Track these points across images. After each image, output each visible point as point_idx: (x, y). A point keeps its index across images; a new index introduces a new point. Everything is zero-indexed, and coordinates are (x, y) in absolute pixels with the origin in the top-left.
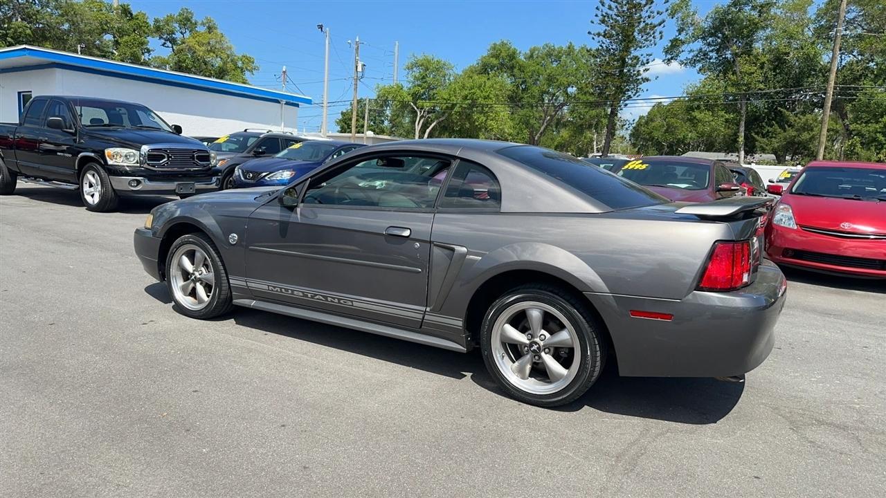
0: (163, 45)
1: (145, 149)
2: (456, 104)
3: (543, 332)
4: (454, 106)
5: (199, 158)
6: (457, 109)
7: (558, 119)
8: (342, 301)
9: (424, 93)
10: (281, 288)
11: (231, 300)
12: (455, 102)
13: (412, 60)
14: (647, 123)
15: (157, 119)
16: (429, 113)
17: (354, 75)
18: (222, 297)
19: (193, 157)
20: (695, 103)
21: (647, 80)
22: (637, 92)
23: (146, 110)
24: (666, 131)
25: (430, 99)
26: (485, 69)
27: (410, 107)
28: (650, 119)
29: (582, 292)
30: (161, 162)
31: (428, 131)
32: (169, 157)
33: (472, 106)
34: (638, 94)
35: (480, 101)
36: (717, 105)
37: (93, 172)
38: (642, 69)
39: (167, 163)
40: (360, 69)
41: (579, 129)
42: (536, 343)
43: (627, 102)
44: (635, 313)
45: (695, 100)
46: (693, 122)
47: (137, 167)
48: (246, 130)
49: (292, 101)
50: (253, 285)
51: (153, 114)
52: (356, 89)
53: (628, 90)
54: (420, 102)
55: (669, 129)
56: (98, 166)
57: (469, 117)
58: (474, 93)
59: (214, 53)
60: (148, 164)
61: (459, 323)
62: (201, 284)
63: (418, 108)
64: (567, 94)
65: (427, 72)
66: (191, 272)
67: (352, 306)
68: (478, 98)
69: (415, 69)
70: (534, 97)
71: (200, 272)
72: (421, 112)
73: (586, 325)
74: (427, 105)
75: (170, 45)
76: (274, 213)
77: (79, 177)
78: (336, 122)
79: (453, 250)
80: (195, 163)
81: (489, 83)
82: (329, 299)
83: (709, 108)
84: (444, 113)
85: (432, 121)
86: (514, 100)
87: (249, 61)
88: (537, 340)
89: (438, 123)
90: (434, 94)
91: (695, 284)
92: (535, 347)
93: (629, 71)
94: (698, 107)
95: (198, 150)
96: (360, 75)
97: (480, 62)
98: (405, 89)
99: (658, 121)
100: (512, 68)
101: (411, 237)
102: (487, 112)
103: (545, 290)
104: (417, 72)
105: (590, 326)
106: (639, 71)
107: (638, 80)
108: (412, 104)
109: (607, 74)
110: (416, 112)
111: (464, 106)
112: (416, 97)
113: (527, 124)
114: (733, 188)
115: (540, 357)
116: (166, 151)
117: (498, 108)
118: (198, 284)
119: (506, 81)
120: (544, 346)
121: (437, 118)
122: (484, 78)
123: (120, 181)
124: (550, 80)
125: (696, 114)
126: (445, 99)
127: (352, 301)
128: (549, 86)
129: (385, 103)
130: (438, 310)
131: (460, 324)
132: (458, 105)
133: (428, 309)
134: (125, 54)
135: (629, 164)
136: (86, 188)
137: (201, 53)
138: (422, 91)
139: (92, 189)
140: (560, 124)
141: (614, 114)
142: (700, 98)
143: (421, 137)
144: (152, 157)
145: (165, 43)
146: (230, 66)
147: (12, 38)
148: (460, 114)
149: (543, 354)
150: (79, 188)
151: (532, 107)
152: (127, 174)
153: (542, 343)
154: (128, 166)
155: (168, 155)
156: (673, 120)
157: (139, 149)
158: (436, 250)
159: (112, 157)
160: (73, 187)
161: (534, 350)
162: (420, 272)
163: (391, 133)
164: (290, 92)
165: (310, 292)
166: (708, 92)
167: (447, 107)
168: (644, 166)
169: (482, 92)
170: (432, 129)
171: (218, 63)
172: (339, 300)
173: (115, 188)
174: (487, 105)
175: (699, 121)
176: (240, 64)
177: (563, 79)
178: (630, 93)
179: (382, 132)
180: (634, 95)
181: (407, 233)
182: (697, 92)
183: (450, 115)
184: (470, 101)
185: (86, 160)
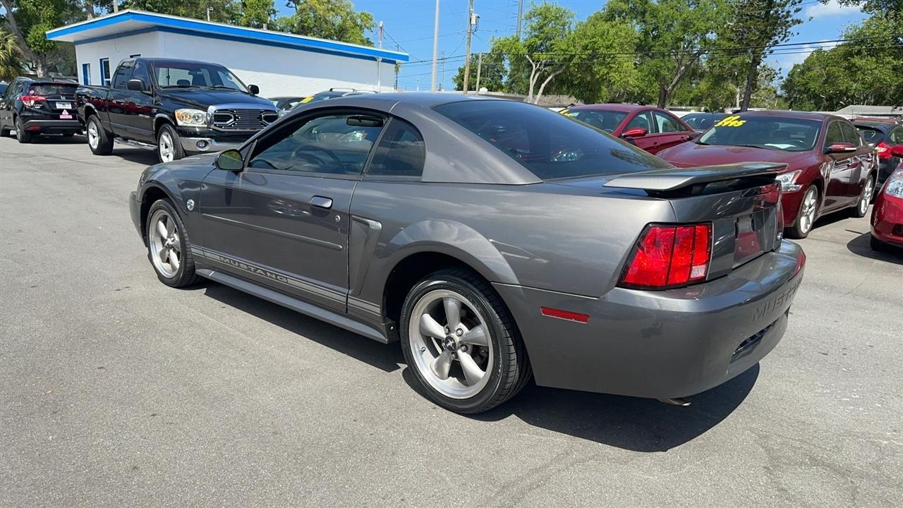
0: (287, 5)
1: (212, 109)
2: (574, 56)
3: (462, 325)
4: (572, 57)
5: (266, 118)
6: (575, 60)
7: (693, 70)
8: (278, 277)
9: (542, 44)
10: (230, 260)
11: (194, 270)
12: (574, 53)
13: (531, 9)
14: (802, 73)
15: (234, 80)
16: (546, 65)
17: (468, 29)
18: (188, 265)
19: (260, 118)
20: (857, 46)
21: (799, 22)
22: (785, 36)
23: (225, 70)
24: (826, 82)
25: (548, 51)
26: (610, 17)
27: (525, 61)
28: (807, 67)
29: (490, 282)
30: (228, 122)
31: (543, 85)
32: (235, 118)
33: (592, 57)
34: (786, 39)
35: (602, 51)
36: (883, 50)
37: (167, 133)
38: (792, 10)
39: (234, 124)
40: (473, 22)
41: (718, 80)
42: (452, 339)
43: (772, 48)
44: (547, 310)
45: (857, 43)
46: (852, 70)
47: (204, 128)
48: (331, 90)
49: (388, 59)
50: (208, 255)
51: (230, 74)
52: (469, 43)
53: (775, 35)
54: (536, 55)
55: (830, 79)
56: (170, 127)
57: (589, 69)
58: (595, 43)
59: (334, 11)
60: (215, 125)
61: (376, 309)
62: (174, 251)
63: (533, 61)
64: (705, 40)
65: (547, 21)
66: (166, 238)
67: (287, 283)
68: (600, 47)
69: (533, 19)
70: (665, 45)
71: (172, 239)
72: (536, 66)
73: (500, 322)
74: (544, 57)
75: (294, 5)
76: (221, 178)
77: (157, 137)
78: (453, 79)
79: (367, 224)
80: (262, 124)
81: (612, 31)
82: (268, 274)
83: (873, 52)
84: (561, 65)
85: (549, 75)
86: (642, 48)
87: (368, 17)
88: (454, 335)
89: (555, 77)
90: (551, 45)
91: (616, 279)
92: (450, 343)
93: (776, 12)
94: (859, 53)
95: (266, 111)
96: (473, 28)
97: (607, 7)
98: (521, 41)
99: (817, 71)
100: (643, 13)
101: (333, 207)
102: (609, 63)
103: (460, 277)
104: (535, 22)
105: (504, 323)
106: (788, 12)
107: (788, 22)
108: (527, 57)
109: (751, 17)
110: (531, 65)
111: (583, 56)
112: (532, 49)
113: (657, 75)
114: (847, 149)
115: (457, 356)
116: (233, 112)
117: (622, 57)
118: (171, 251)
119: (636, 28)
120: (460, 342)
121: (554, 71)
122: (606, 26)
123: (189, 143)
124: (686, 26)
125: (857, 61)
126: (563, 50)
127: (286, 278)
128: (685, 31)
129: (500, 58)
130: (359, 294)
131: (378, 310)
132: (577, 57)
133: (350, 292)
134: (250, 16)
135: (724, 121)
136: (163, 149)
137: (321, 12)
138: (539, 42)
139: (167, 150)
140: (694, 74)
141: (756, 62)
142: (862, 41)
143: (536, 93)
144: (219, 117)
145: (289, 4)
146: (349, 23)
147: (149, 3)
148: (579, 66)
149: (460, 352)
150: (156, 150)
151: (664, 56)
152: (195, 135)
153: (457, 339)
154: (198, 127)
155: (234, 115)
156: (834, 69)
157: (205, 109)
158: (354, 223)
159: (182, 118)
160: (152, 148)
161: (450, 346)
162: (341, 249)
163: (511, 89)
164: (386, 49)
165: (253, 265)
166: (873, 33)
167: (565, 59)
168: (740, 123)
169: (604, 41)
170: (548, 83)
171: (338, 21)
172: (276, 275)
173: (185, 148)
174: (610, 55)
175: (859, 69)
176: (359, 22)
177: (701, 25)
178: (777, 38)
179: (500, 87)
180: (782, 40)
181: (328, 204)
182: (859, 35)
183: (568, 67)
184: (590, 52)
185: (161, 122)
